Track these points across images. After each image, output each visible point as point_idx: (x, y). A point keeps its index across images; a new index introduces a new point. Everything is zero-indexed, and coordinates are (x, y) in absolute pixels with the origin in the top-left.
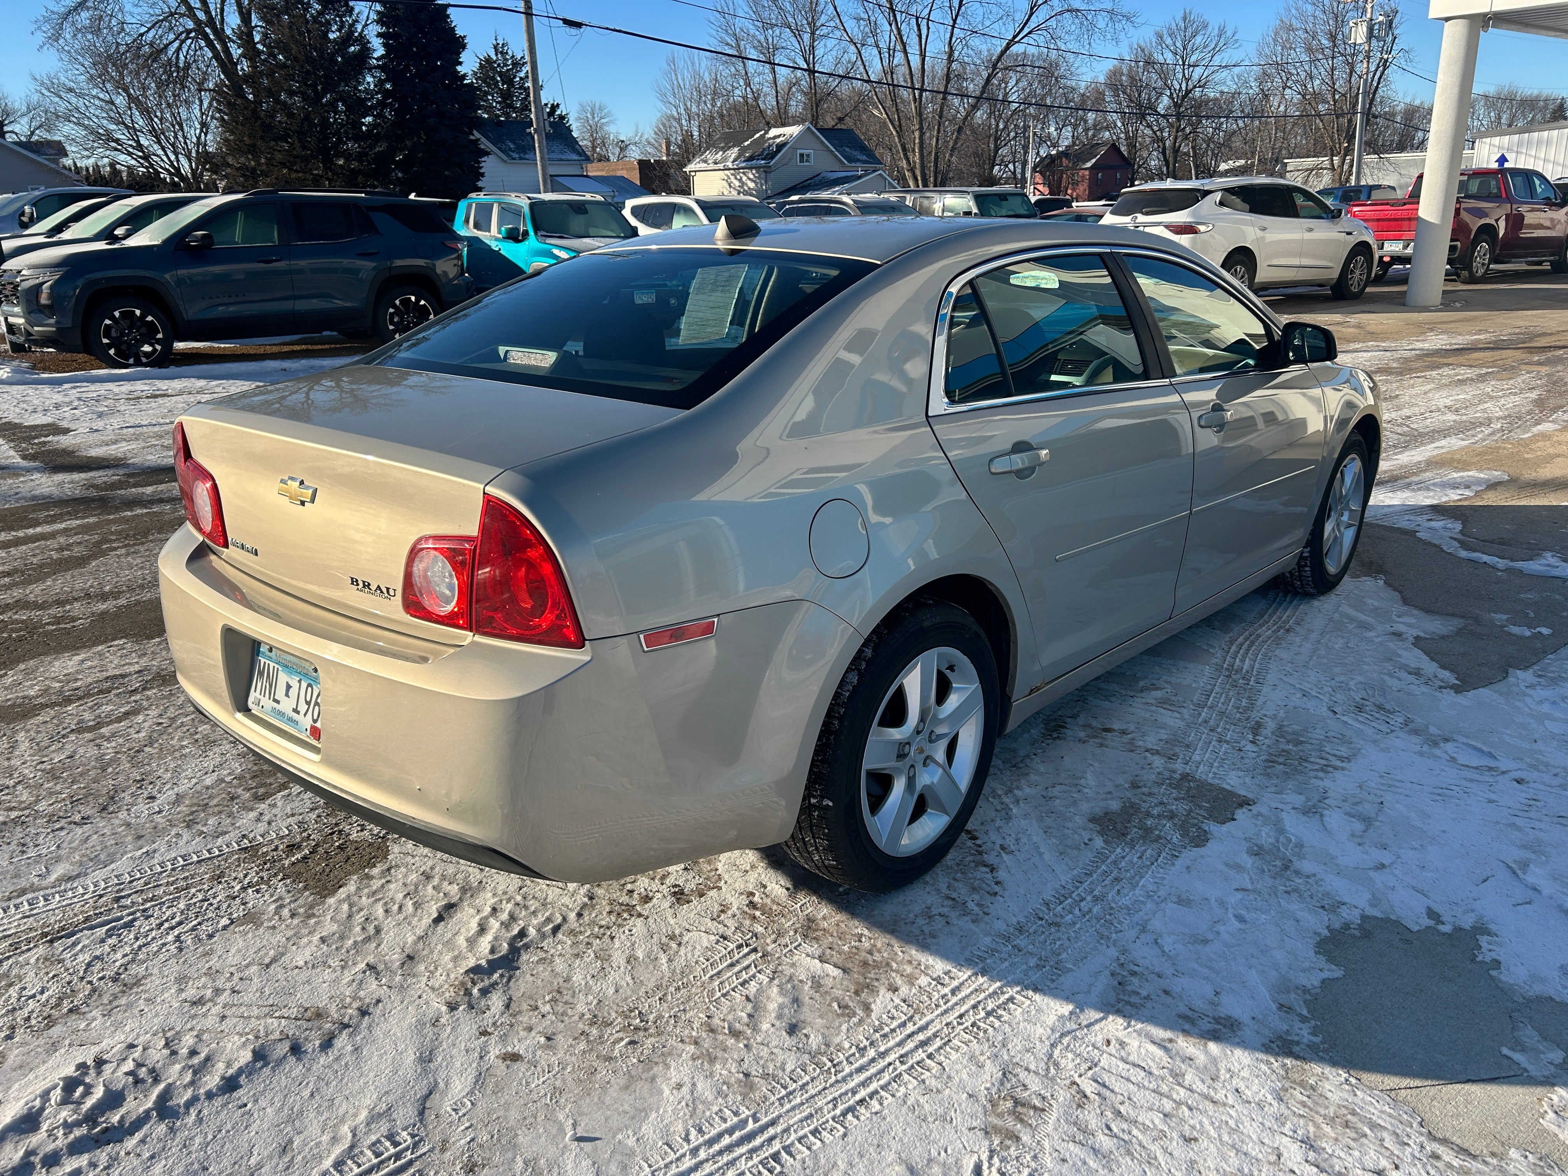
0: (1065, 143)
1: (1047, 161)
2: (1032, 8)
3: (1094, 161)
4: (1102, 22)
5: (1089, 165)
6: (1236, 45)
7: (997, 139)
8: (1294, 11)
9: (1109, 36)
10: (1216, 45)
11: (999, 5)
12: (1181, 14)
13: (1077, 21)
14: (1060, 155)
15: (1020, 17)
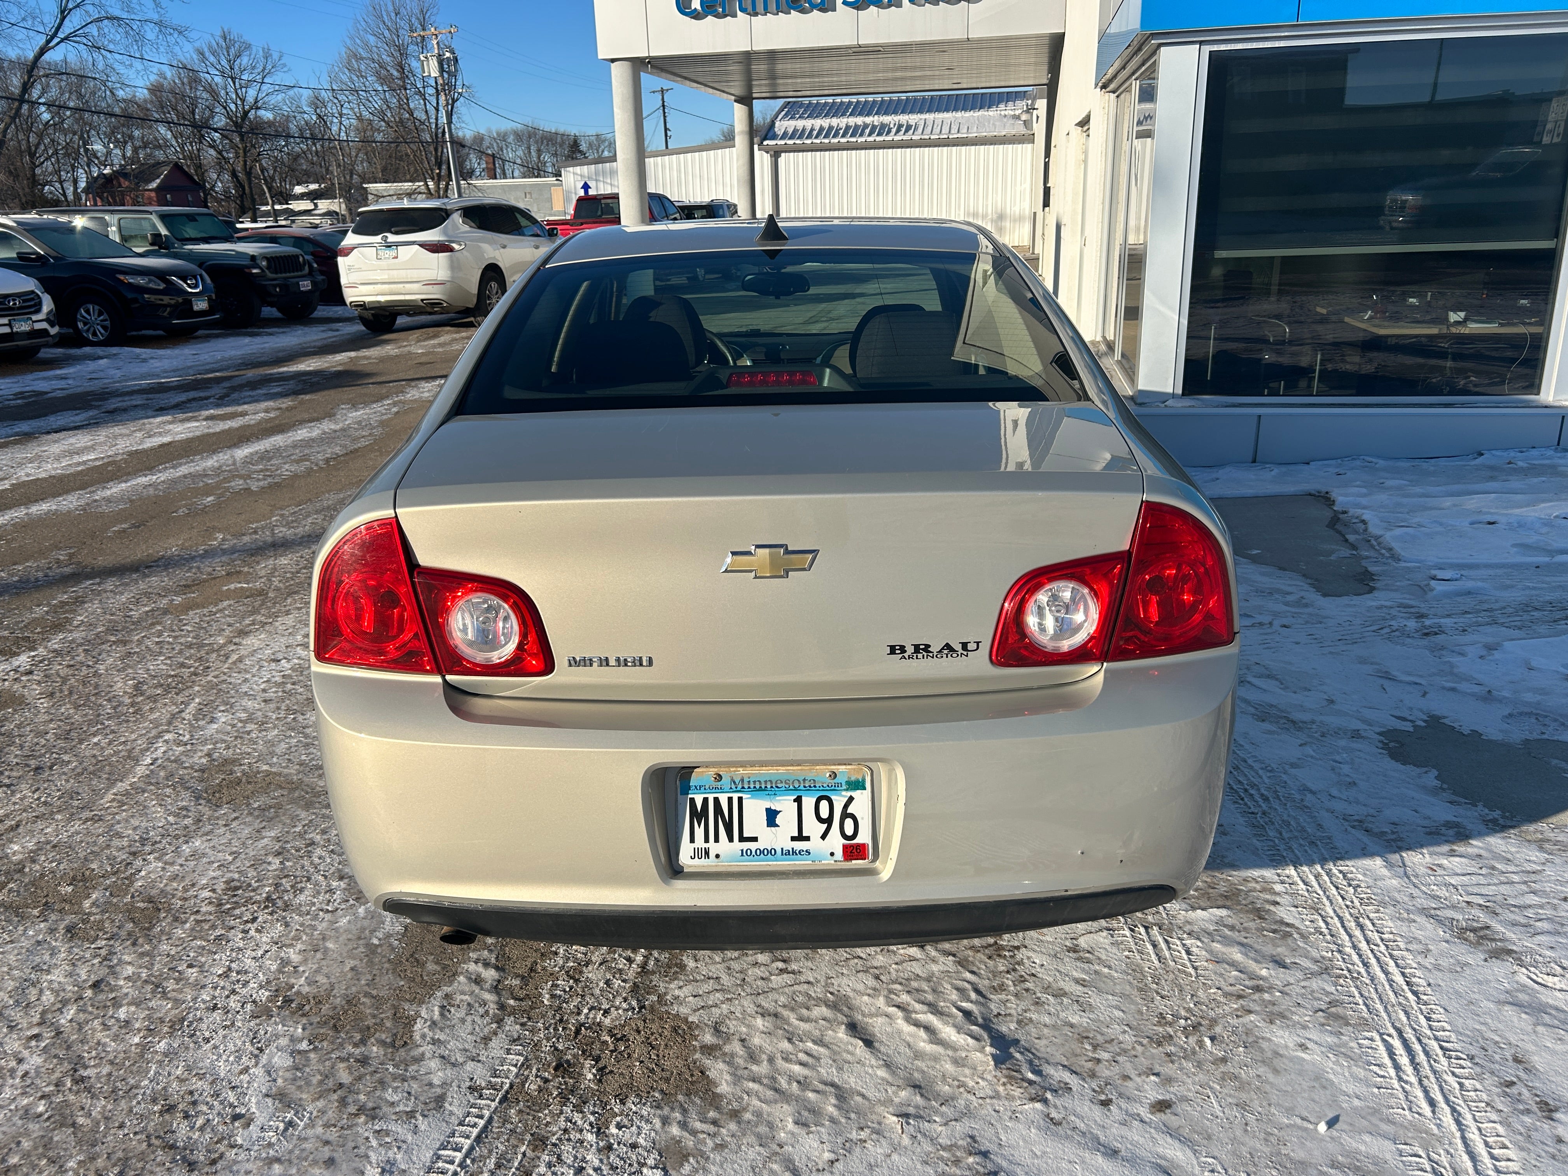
0: (117, 160)
1: (101, 181)
2: (62, 12)
3: (158, 181)
4: (150, 33)
5: (154, 185)
6: (285, 69)
7: (32, 155)
8: (358, 41)
9: (162, 49)
10: (264, 69)
11: (19, 5)
12: (219, 33)
13: (120, 30)
14: (116, 175)
15: (51, 21)
